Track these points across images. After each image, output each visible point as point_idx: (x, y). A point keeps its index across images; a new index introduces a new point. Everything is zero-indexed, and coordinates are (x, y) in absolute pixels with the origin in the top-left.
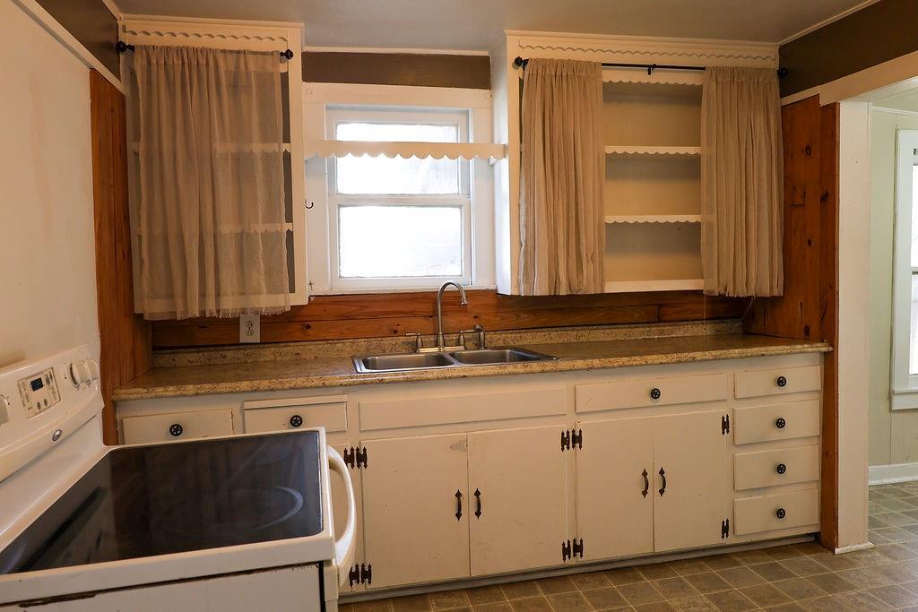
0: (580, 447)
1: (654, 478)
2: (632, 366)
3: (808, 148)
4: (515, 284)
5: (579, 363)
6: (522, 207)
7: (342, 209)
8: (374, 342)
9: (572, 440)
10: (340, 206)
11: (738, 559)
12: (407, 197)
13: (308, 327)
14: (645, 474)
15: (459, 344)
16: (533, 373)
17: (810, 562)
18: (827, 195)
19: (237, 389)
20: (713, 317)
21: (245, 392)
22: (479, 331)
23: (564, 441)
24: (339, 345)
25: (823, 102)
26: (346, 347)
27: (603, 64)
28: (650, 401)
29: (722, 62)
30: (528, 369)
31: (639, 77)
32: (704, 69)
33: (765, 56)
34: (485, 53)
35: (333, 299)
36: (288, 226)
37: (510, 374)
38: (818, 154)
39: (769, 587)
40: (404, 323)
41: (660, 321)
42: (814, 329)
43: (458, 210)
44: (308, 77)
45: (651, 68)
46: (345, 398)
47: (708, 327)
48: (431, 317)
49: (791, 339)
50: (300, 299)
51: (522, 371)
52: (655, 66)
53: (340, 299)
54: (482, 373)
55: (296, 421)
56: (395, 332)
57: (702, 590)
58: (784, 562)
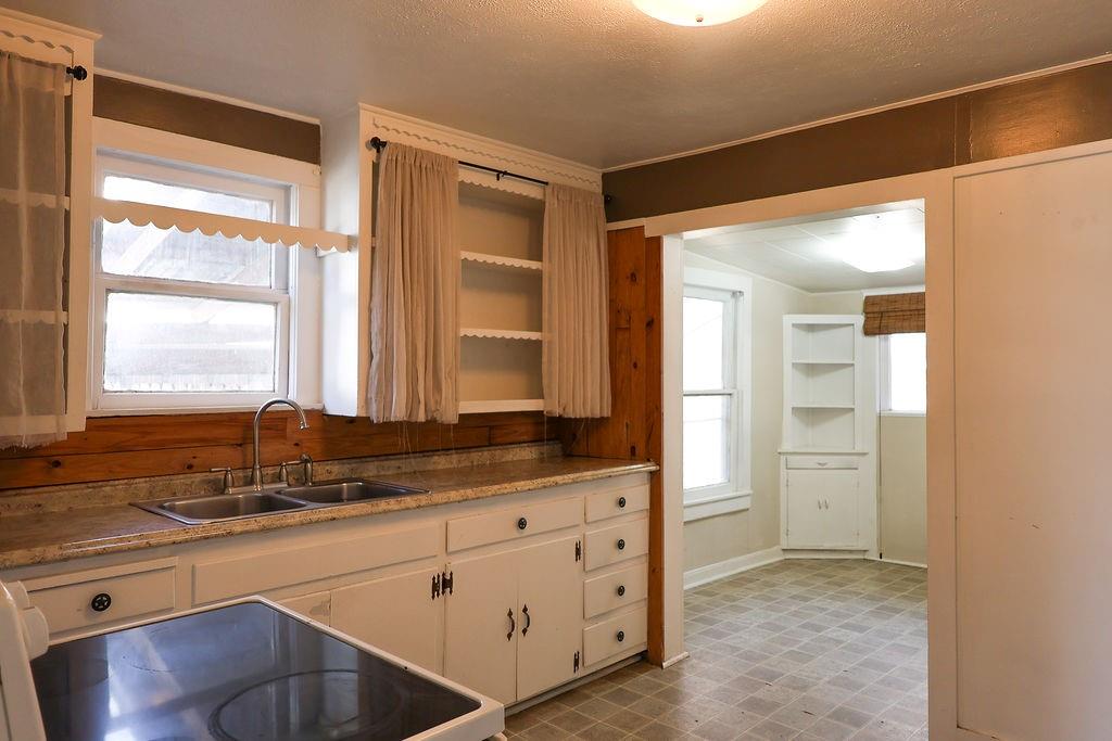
0: (451, 592)
1: (519, 617)
2: (503, 494)
3: (633, 275)
4: (363, 404)
5: (454, 495)
6: (374, 312)
7: (112, 296)
8: (160, 482)
9: (443, 584)
10: (109, 291)
11: (587, 692)
12: (200, 286)
13: (57, 464)
14: (510, 614)
15: (281, 481)
16: (408, 509)
17: (647, 680)
18: (653, 321)
19: (8, 563)
20: (536, 440)
21: (19, 566)
22: (306, 461)
23: (435, 588)
24: (108, 488)
25: (648, 234)
26: (117, 491)
27: (460, 162)
28: (516, 533)
29: (560, 180)
30: (403, 505)
31: (488, 181)
32: (547, 183)
33: (590, 180)
34: (315, 121)
35: (102, 422)
36: (63, 316)
37: (385, 512)
38: (643, 282)
39: (626, 712)
40: (204, 455)
41: (491, 445)
42: (641, 449)
43: (272, 308)
44: (99, 110)
45: (500, 174)
46: (175, 560)
47: (533, 449)
48: (240, 445)
49: (617, 460)
50: (75, 423)
51: (396, 507)
52: (505, 173)
53: (113, 422)
54: (354, 513)
55: (101, 603)
56: (190, 467)
57: (571, 730)
58: (627, 685)
